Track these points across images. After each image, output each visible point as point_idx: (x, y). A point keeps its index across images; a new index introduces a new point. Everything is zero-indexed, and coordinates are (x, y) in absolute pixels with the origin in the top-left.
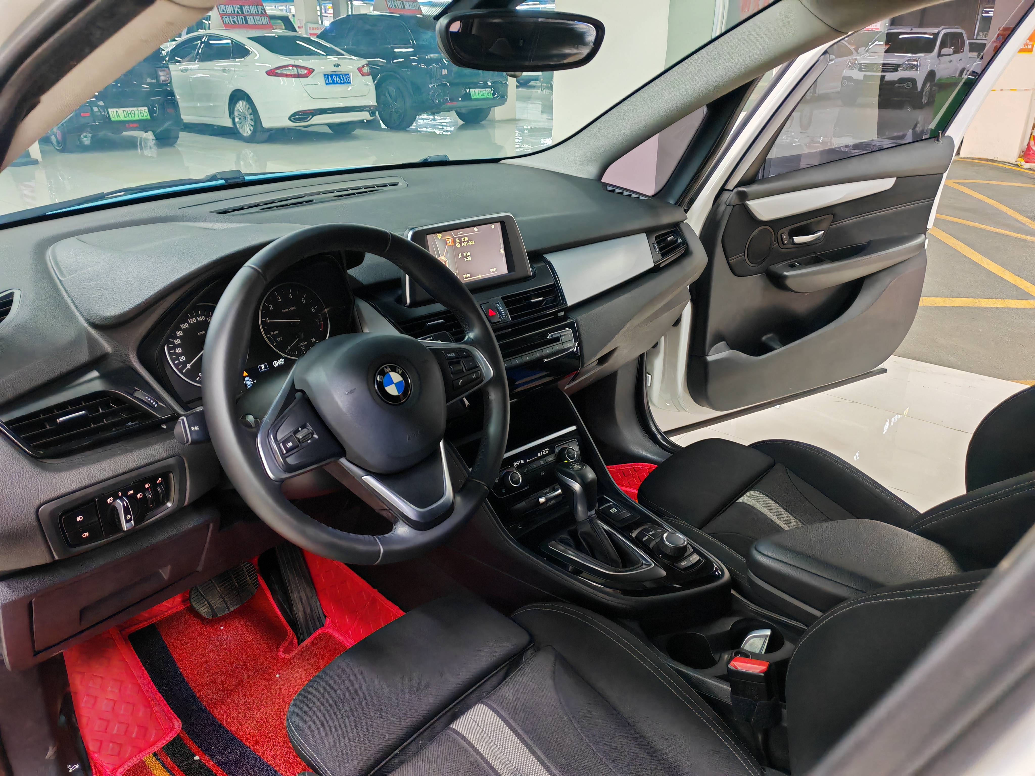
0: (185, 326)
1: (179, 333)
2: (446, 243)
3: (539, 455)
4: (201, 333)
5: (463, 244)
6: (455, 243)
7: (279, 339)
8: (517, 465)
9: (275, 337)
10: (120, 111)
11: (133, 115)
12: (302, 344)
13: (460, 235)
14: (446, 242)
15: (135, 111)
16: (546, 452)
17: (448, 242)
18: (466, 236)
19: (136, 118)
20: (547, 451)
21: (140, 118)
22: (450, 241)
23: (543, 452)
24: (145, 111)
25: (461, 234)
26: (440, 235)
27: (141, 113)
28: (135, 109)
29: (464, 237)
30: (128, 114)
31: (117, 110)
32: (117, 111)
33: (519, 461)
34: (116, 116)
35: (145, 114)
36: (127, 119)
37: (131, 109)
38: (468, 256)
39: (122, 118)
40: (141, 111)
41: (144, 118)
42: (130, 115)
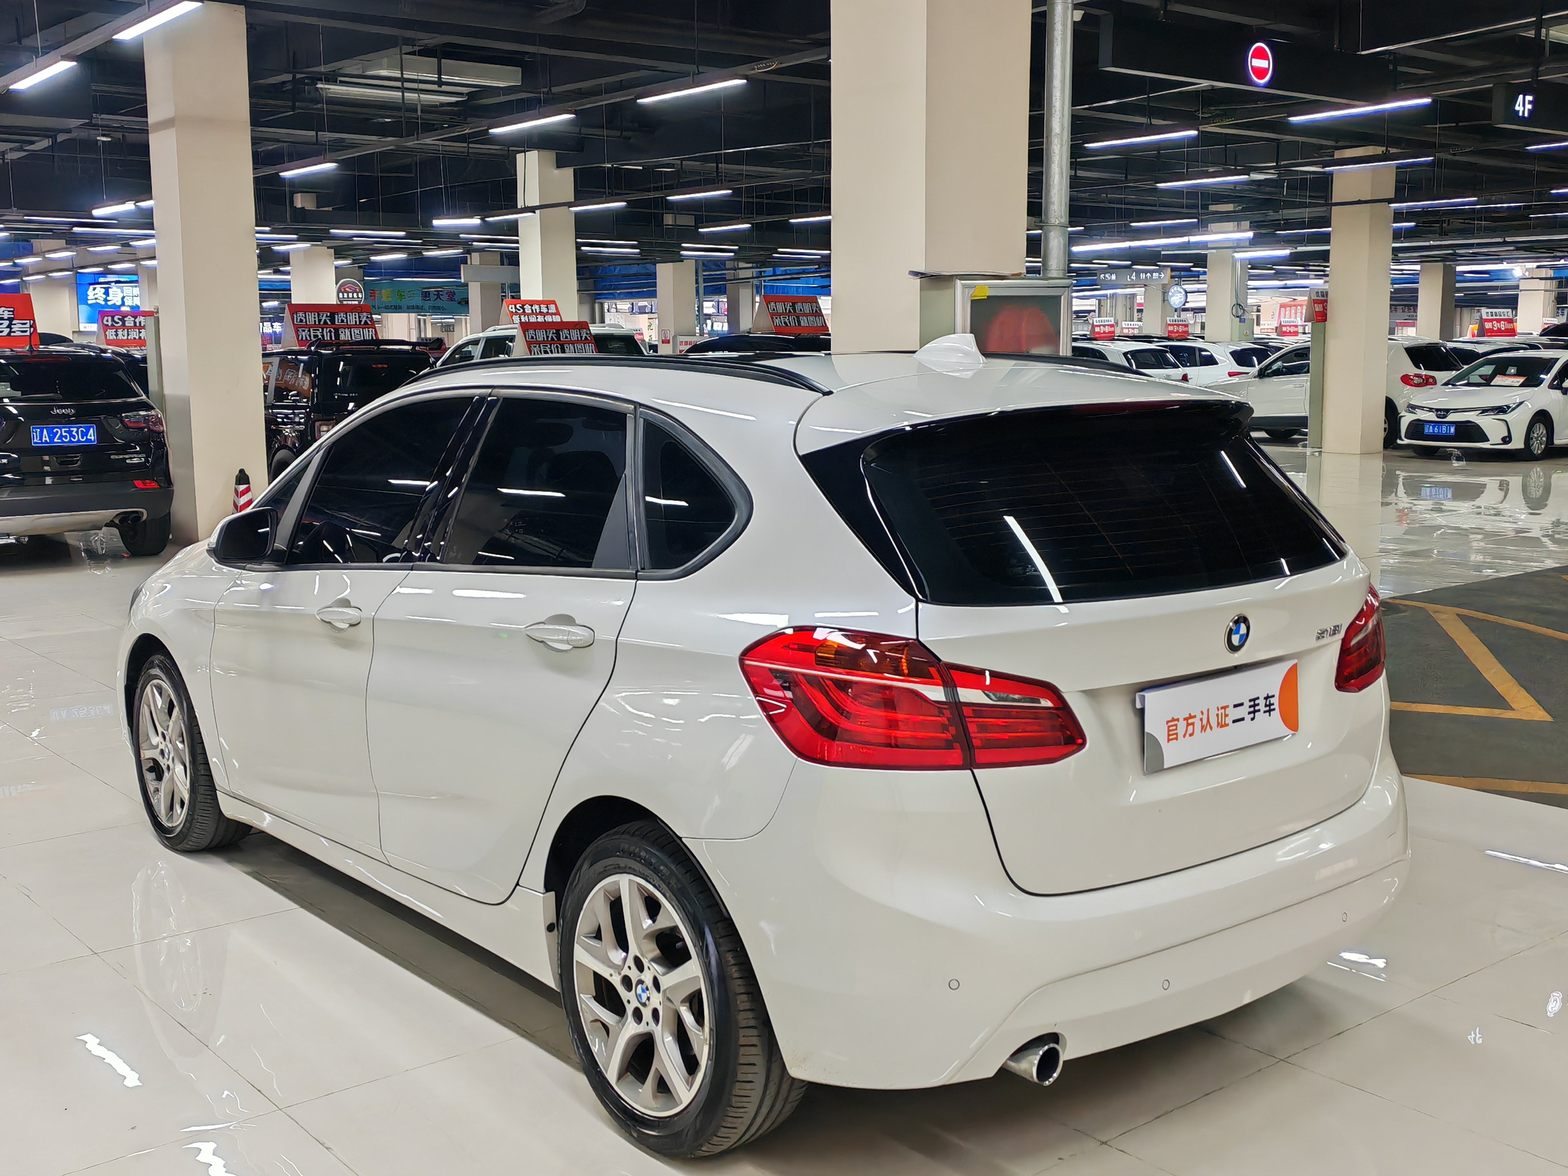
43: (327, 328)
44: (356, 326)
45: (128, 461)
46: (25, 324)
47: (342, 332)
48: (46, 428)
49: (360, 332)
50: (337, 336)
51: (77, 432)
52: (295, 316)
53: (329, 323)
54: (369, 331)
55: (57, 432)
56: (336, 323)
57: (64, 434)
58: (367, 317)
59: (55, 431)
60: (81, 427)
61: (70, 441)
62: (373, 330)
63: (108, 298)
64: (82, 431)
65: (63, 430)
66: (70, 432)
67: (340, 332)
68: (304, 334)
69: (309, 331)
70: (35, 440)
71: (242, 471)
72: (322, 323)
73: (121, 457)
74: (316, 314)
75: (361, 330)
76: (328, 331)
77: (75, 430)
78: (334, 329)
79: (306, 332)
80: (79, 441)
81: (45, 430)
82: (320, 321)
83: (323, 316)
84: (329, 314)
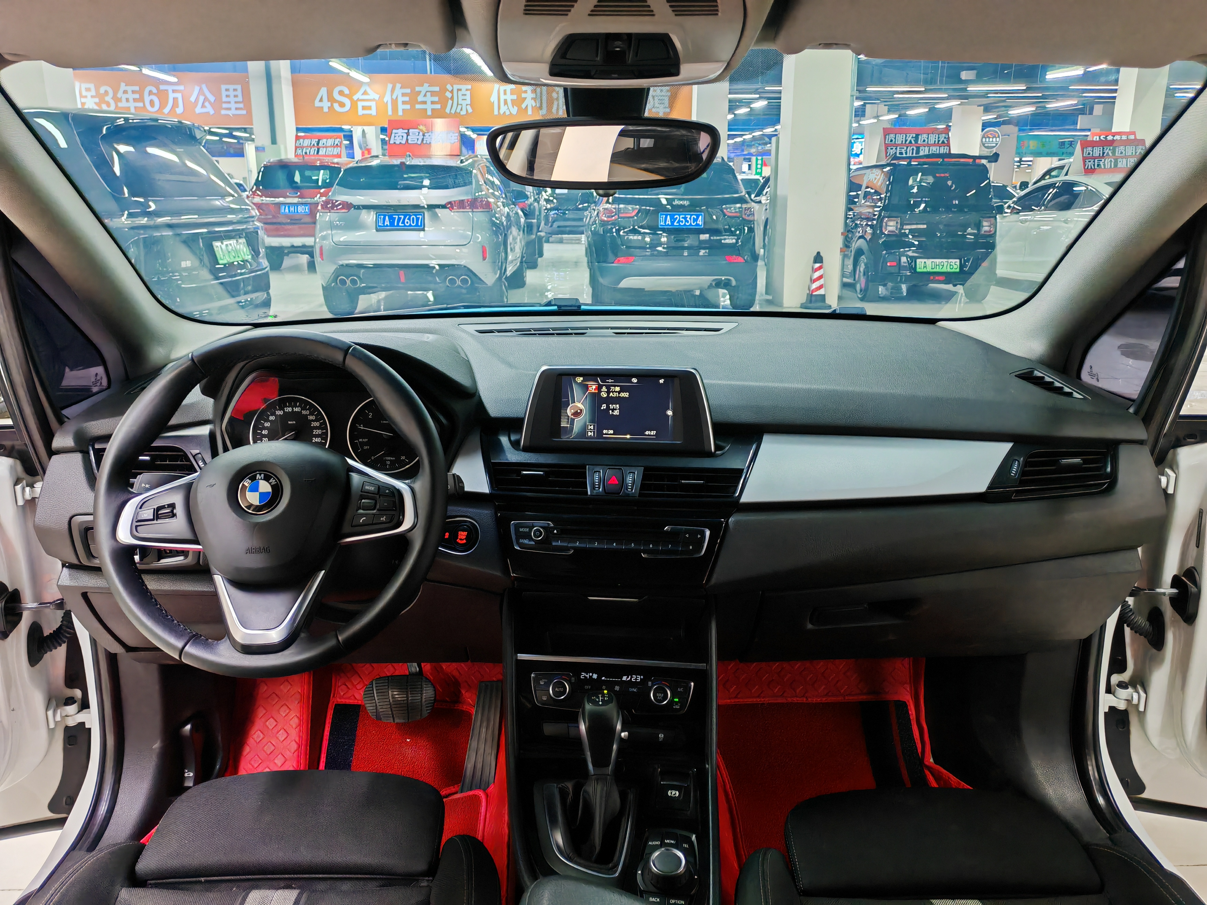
0: (279, 413)
1: (272, 418)
2: (587, 389)
3: (624, 678)
4: (291, 422)
5: (611, 394)
6: (600, 392)
7: (365, 448)
8: (585, 676)
9: (363, 444)
10: (929, 262)
11: (941, 267)
12: (389, 458)
13: (608, 382)
14: (586, 387)
15: (944, 263)
16: (636, 679)
17: (590, 389)
18: (618, 386)
19: (943, 270)
20: (639, 679)
21: (949, 270)
22: (594, 387)
23: (632, 677)
24: (956, 263)
25: (611, 382)
26: (582, 379)
27: (951, 265)
28: (945, 260)
29: (615, 386)
31: (926, 260)
32: (925, 262)
33: (591, 674)
34: (923, 267)
35: (955, 267)
36: (934, 270)
37: (940, 260)
38: (616, 409)
39: (929, 269)
41: (952, 270)
42: (938, 266)
43: (911, 146)
44: (934, 145)
45: (723, 241)
48: (670, 214)
49: (937, 150)
50: (918, 152)
51: (690, 218)
52: (885, 137)
54: (944, 147)
55: (677, 218)
56: (917, 143)
57: (681, 219)
58: (945, 138)
59: (675, 217)
60: (693, 215)
61: (685, 225)
62: (948, 147)
64: (694, 218)
65: (681, 216)
66: (685, 218)
67: (921, 149)
68: (891, 151)
69: (896, 149)
70: (661, 224)
71: (818, 253)
72: (908, 142)
73: (718, 238)
74: (904, 135)
75: (938, 147)
76: (911, 149)
77: (689, 216)
78: (914, 147)
79: (894, 149)
80: (691, 225)
81: (669, 217)
82: (904, 141)
83: (909, 137)
84: (912, 136)
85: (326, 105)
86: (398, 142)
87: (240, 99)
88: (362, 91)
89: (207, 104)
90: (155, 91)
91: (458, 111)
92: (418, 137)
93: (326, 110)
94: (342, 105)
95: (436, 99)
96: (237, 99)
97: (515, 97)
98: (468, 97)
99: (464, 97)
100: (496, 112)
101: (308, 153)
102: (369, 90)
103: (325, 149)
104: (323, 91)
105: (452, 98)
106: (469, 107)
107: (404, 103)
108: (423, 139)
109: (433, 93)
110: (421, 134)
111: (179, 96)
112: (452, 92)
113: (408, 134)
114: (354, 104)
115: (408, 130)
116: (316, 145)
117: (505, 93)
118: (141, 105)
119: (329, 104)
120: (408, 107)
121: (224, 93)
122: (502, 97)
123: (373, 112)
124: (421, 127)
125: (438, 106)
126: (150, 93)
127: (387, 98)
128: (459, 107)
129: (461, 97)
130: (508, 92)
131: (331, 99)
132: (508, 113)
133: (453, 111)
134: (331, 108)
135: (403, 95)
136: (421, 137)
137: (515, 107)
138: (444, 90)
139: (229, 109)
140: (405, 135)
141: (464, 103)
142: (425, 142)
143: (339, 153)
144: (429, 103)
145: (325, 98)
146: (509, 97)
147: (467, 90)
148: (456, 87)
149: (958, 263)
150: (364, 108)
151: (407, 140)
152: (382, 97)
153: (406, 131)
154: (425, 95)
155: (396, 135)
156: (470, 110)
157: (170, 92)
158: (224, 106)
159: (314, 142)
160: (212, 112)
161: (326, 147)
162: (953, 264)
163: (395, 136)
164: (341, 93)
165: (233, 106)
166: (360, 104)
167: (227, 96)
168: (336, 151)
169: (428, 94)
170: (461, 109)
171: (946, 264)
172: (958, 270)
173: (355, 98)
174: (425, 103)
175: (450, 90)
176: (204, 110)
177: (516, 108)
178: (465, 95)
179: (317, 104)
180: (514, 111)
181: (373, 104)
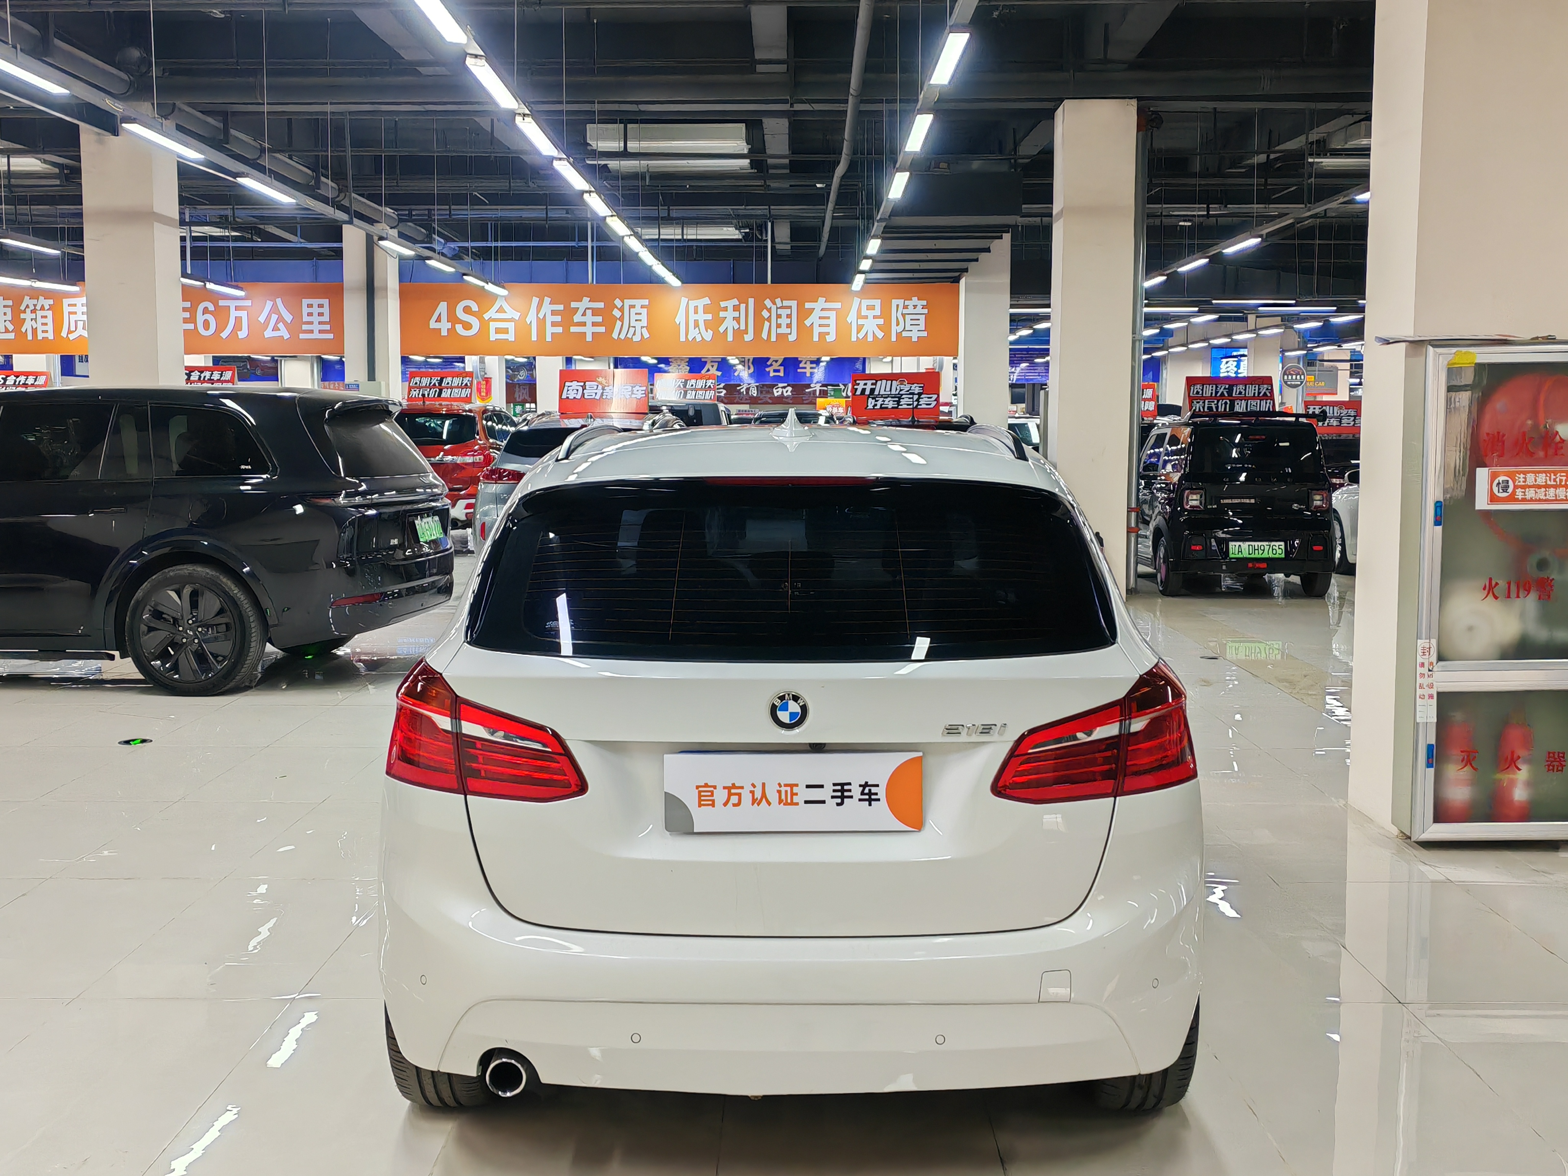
10: (1245, 545)
11: (1261, 552)
15: (1265, 546)
19: (1265, 555)
21: (1271, 555)
24: (1280, 547)
27: (1273, 550)
28: (1265, 543)
30: (1255, 550)
31: (1241, 543)
32: (1240, 546)
34: (1237, 552)
35: (1279, 551)
36: (1252, 556)
37: (1260, 544)
39: (1245, 554)
40: (1274, 547)
41: (1277, 556)
42: (1256, 551)
43: (1223, 400)
44: (1253, 399)
46: (931, 398)
47: (1238, 404)
49: (1257, 404)
50: (1232, 406)
52: (1192, 388)
53: (1226, 395)
54: (1266, 403)
56: (1234, 395)
58: (1267, 389)
62: (1272, 402)
63: (1239, 371)
67: (1236, 403)
68: (1198, 405)
69: (1204, 403)
72: (1218, 395)
74: (1214, 386)
75: (1259, 401)
76: (1223, 402)
78: (1230, 400)
79: (1201, 403)
82: (1217, 393)
83: (1220, 388)
84: (1227, 386)
85: (444, 326)
86: (571, 397)
87: (326, 318)
88: (496, 307)
89: (281, 325)
90: (211, 307)
91: (629, 336)
92: (596, 391)
93: (444, 333)
94: (467, 326)
95: (599, 319)
96: (322, 319)
97: (709, 317)
98: (644, 317)
99: (638, 317)
100: (683, 339)
101: (426, 396)
102: (506, 307)
103: (449, 390)
104: (443, 307)
105: (621, 319)
106: (644, 331)
107: (554, 324)
108: (602, 394)
109: (595, 312)
110: (600, 387)
111: (243, 314)
112: (621, 309)
113: (584, 388)
114: (484, 325)
115: (585, 383)
116: (437, 385)
117: (696, 312)
118: (191, 326)
119: (449, 325)
120: (559, 330)
121: (305, 310)
122: (692, 317)
123: (511, 337)
124: (600, 379)
125: (602, 329)
126: (206, 311)
127: (532, 318)
128: (632, 330)
129: (634, 317)
130: (701, 310)
131: (453, 318)
132: (699, 339)
133: (622, 336)
134: (450, 331)
135: (553, 313)
136: (599, 392)
137: (709, 330)
138: (611, 306)
139: (312, 332)
140: (580, 389)
141: (638, 325)
142: (604, 397)
143: (468, 396)
144: (589, 324)
145: (444, 317)
146: (702, 317)
147: (642, 307)
148: (628, 302)
149: (1283, 547)
150: (498, 331)
151: (583, 394)
152: (524, 315)
153: (582, 384)
154: (584, 314)
155: (569, 388)
156: (646, 335)
157: (232, 309)
158: (305, 327)
159: (435, 381)
160: (286, 336)
161: (452, 388)
162: (1277, 548)
163: (568, 390)
164: (467, 310)
165: (316, 327)
166: (493, 326)
167: (310, 314)
168: (464, 393)
169: (589, 312)
170: (634, 334)
171: (1267, 548)
172: (1283, 556)
173: (486, 316)
174: (583, 324)
175: (619, 307)
176: (276, 334)
177: (710, 332)
178: (640, 314)
179: (433, 325)
180: (708, 336)
181: (511, 326)
